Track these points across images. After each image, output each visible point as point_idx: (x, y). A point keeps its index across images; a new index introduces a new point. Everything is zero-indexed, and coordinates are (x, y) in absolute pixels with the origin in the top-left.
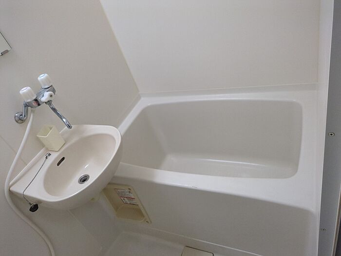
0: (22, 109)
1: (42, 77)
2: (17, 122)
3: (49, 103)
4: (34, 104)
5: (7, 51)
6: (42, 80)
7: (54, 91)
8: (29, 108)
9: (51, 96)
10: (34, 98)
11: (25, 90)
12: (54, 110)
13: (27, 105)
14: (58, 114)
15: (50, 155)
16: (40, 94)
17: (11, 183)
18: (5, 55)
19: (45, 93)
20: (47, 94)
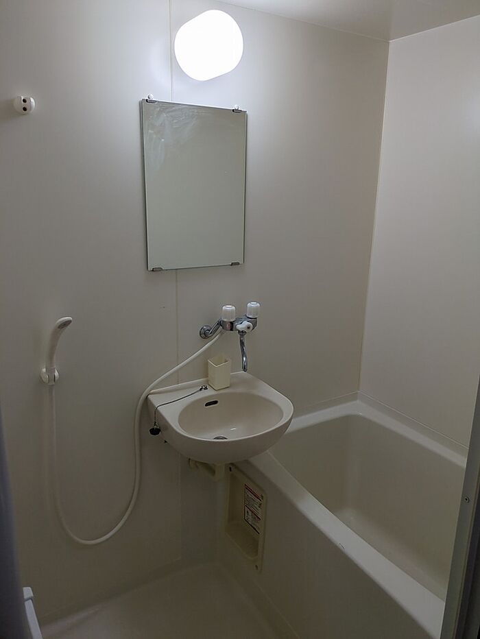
0: (213, 324)
1: (253, 305)
2: (200, 334)
3: (242, 333)
4: (228, 326)
5: (238, 264)
6: (251, 307)
7: (255, 325)
8: (221, 327)
9: (249, 328)
10: (232, 320)
11: (229, 308)
12: (242, 343)
13: (220, 324)
14: (243, 350)
15: (206, 388)
16: (239, 320)
17: (152, 391)
18: (234, 266)
19: (246, 321)
20: (246, 323)
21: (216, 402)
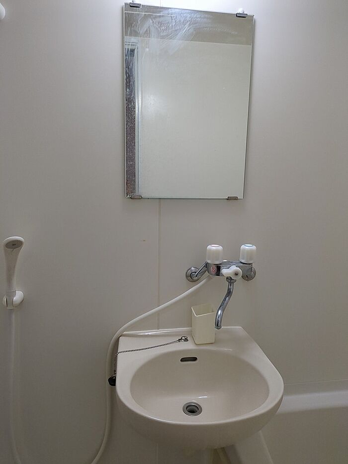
1: (247, 247)
2: (187, 276)
3: (230, 280)
4: (213, 269)
5: (236, 199)
6: (244, 250)
9: (237, 274)
10: (217, 263)
11: (215, 247)
13: (207, 265)
15: (186, 340)
16: (228, 264)
17: (125, 333)
18: (231, 201)
19: (235, 266)
20: (234, 268)
21: (195, 359)
